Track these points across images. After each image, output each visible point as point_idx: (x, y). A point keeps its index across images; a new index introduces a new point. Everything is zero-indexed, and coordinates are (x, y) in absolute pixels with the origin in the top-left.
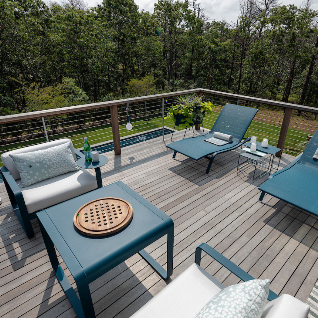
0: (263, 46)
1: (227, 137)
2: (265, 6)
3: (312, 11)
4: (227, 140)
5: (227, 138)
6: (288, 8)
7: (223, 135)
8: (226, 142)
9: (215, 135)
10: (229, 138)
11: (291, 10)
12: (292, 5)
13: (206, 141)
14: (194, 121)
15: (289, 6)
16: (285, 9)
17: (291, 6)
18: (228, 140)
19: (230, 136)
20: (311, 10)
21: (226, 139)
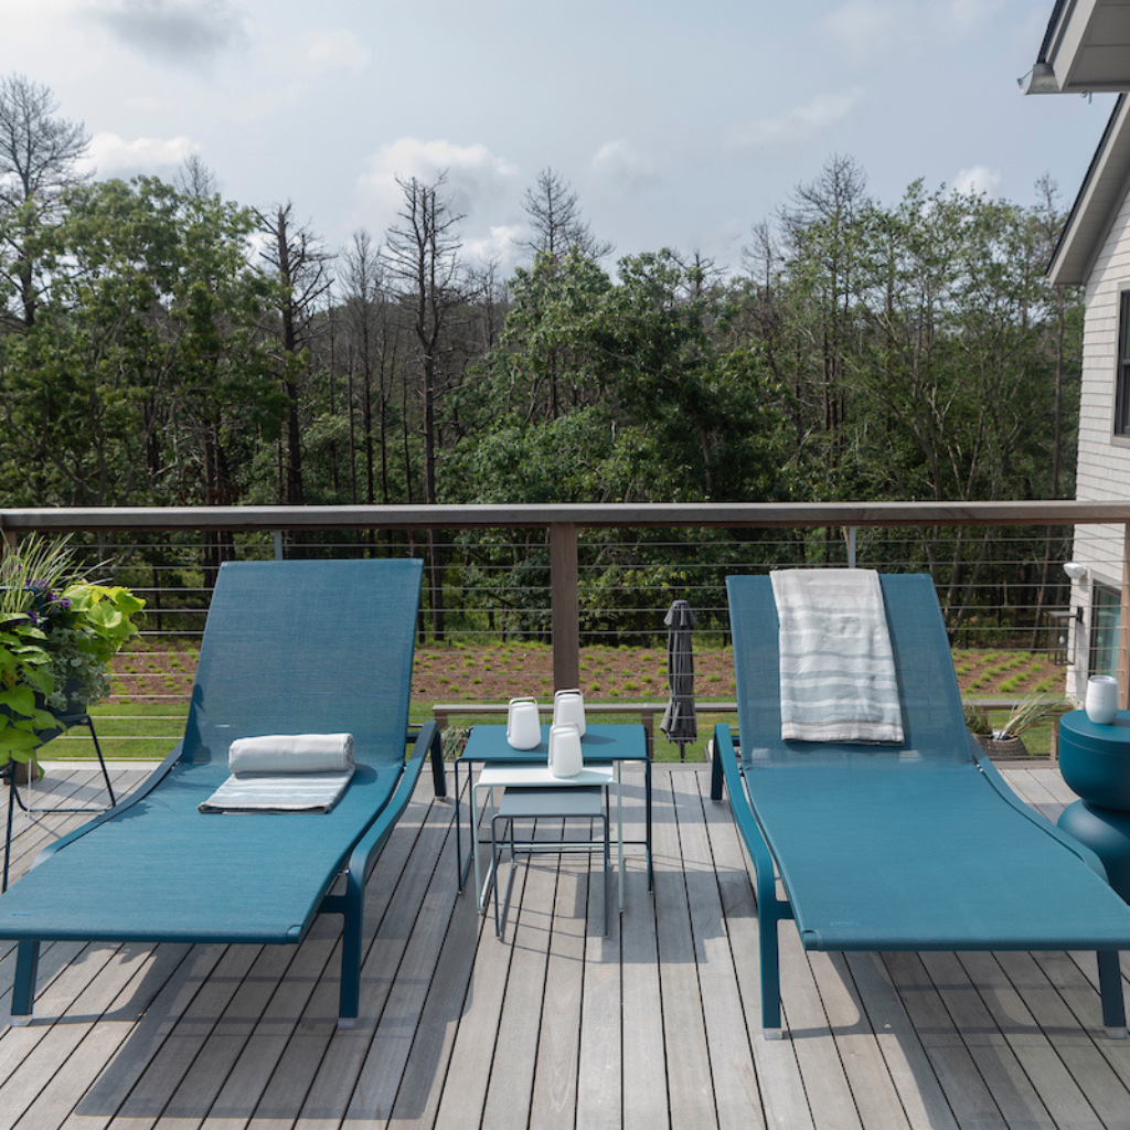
0: (62, 352)
1: (331, 750)
2: (20, 179)
3: (239, 210)
4: (334, 764)
5: (330, 755)
6: (137, 190)
7: (294, 742)
8: (337, 784)
9: (244, 757)
10: (342, 749)
11: (153, 200)
12: (150, 178)
13: (220, 811)
14: (56, 713)
15: (140, 183)
16: (126, 193)
17: (147, 182)
18: (342, 764)
19: (343, 738)
20: (232, 206)
21: (323, 765)
